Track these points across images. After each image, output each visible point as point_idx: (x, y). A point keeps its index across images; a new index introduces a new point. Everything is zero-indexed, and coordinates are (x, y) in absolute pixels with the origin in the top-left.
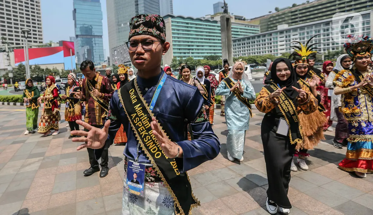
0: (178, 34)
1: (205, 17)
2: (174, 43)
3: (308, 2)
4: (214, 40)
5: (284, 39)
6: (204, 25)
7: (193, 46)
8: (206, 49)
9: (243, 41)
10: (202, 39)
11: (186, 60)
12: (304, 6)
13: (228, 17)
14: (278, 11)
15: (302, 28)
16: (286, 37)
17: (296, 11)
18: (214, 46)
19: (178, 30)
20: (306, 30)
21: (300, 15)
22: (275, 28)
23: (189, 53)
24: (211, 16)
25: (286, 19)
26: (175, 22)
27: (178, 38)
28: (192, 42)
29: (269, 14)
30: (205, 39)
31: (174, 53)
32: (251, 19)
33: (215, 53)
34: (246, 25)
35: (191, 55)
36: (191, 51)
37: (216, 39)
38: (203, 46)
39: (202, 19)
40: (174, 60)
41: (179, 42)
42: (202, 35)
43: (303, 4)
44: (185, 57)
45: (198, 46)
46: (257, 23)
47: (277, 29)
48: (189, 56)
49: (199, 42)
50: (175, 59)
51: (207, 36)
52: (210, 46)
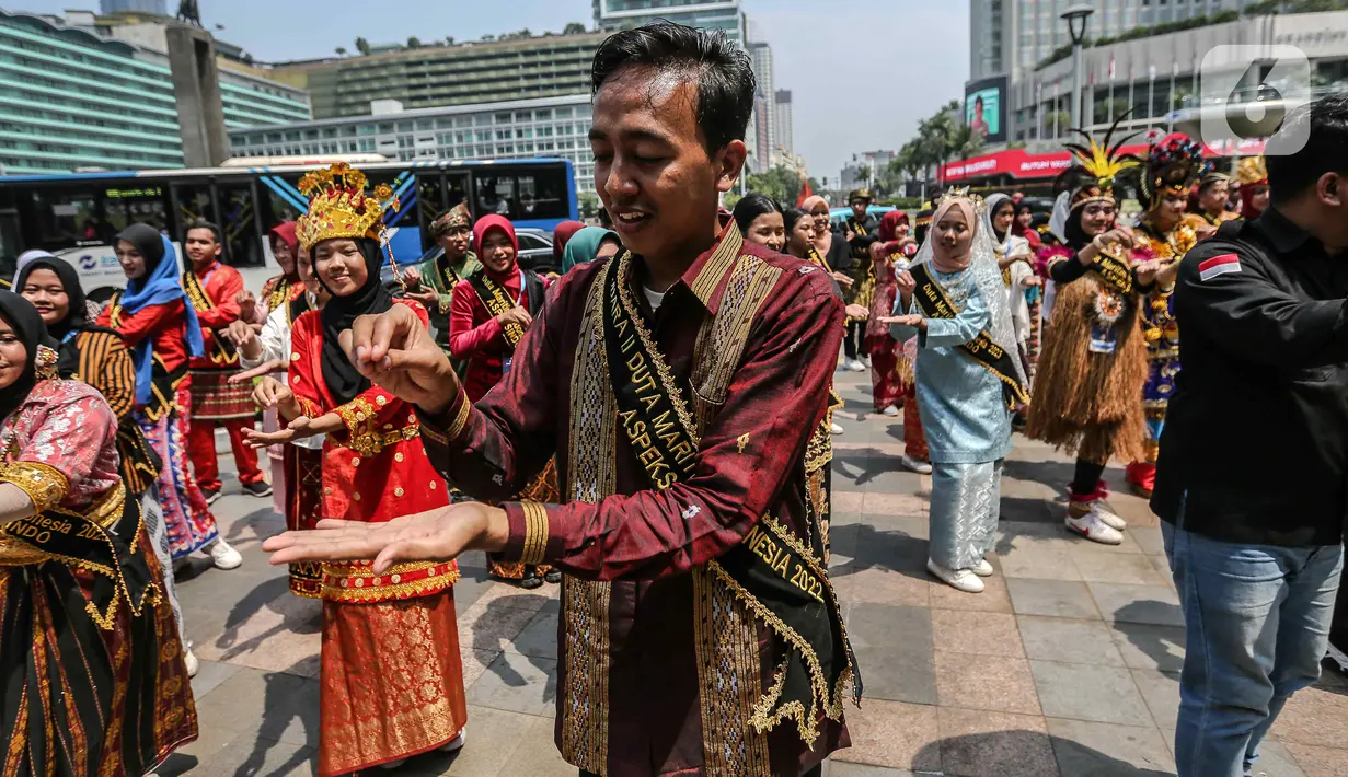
1: (62, 15)
3: (450, 40)
4: (124, 125)
5: (395, 148)
6: (63, 53)
9: (255, 141)
10: (61, 116)
12: (440, 50)
13: (201, 38)
14: (367, 54)
15: (444, 120)
16: (402, 144)
17: (420, 63)
20: (455, 128)
21: (434, 80)
22: (360, 109)
24: (96, 18)
25: (394, 83)
29: (338, 56)
30: (77, 118)
32: (275, 65)
34: (257, 85)
37: (136, 126)
38: (67, 149)
39: (51, 21)
42: (58, 99)
43: (439, 45)
45: (41, 146)
46: (298, 82)
47: (370, 113)
49: (44, 129)
51: (85, 104)
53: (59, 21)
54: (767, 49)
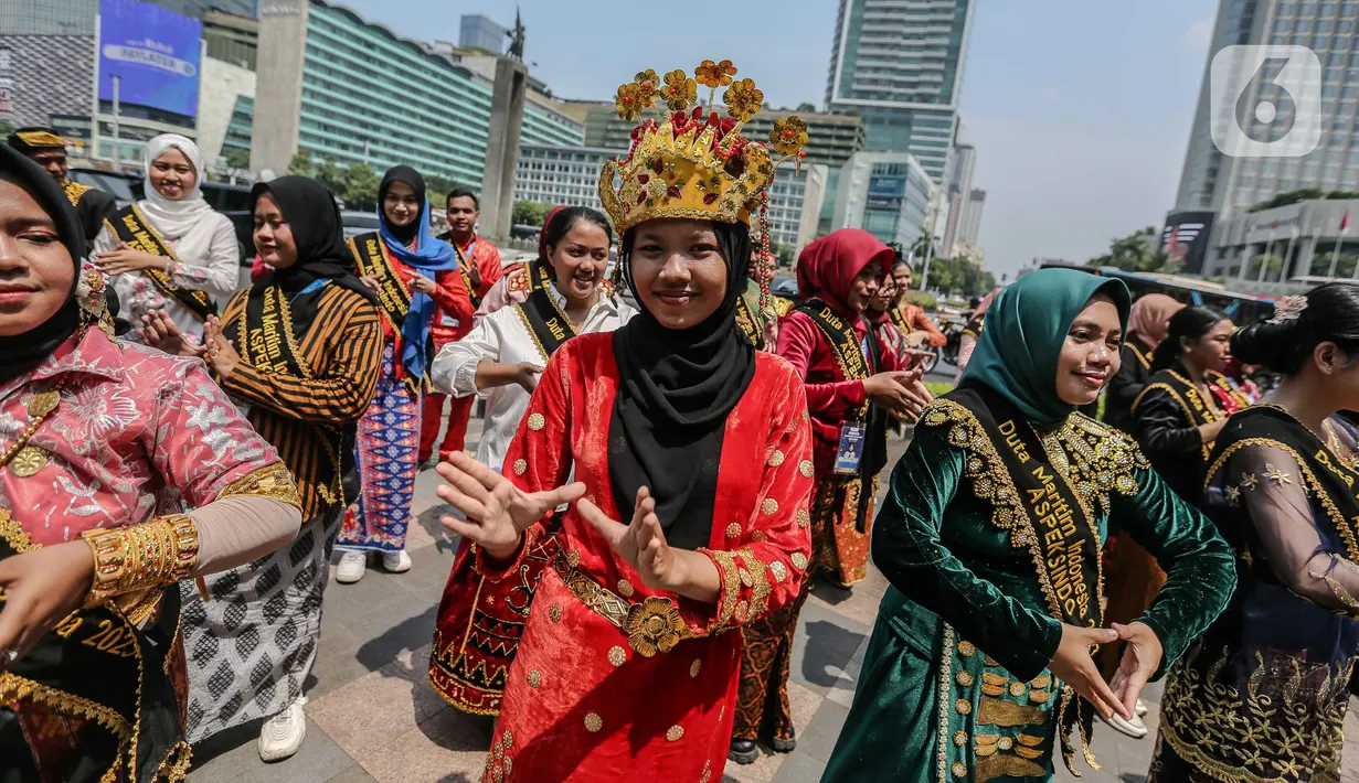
0: (330, 71)
1: (432, 44)
2: (308, 100)
4: (452, 128)
6: (427, 70)
7: (377, 128)
8: (421, 153)
9: (537, 156)
10: (413, 115)
11: (346, 171)
13: (520, 70)
18: (449, 150)
19: (332, 58)
23: (360, 150)
24: (454, 49)
26: (325, 24)
27: (328, 85)
28: (376, 115)
30: (423, 118)
31: (304, 135)
32: (566, 101)
33: (448, 172)
34: (550, 113)
35: (366, 158)
36: (369, 146)
37: (460, 130)
38: (412, 139)
39: (425, 48)
40: (299, 162)
41: (329, 100)
42: (415, 103)
44: (343, 159)
45: (396, 134)
46: (579, 116)
48: (361, 161)
49: (401, 122)
50: (303, 157)
51: (431, 109)
52: (437, 146)
53: (430, 48)
54: (972, 151)
